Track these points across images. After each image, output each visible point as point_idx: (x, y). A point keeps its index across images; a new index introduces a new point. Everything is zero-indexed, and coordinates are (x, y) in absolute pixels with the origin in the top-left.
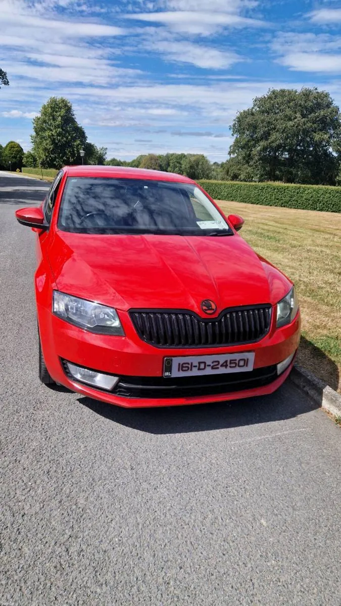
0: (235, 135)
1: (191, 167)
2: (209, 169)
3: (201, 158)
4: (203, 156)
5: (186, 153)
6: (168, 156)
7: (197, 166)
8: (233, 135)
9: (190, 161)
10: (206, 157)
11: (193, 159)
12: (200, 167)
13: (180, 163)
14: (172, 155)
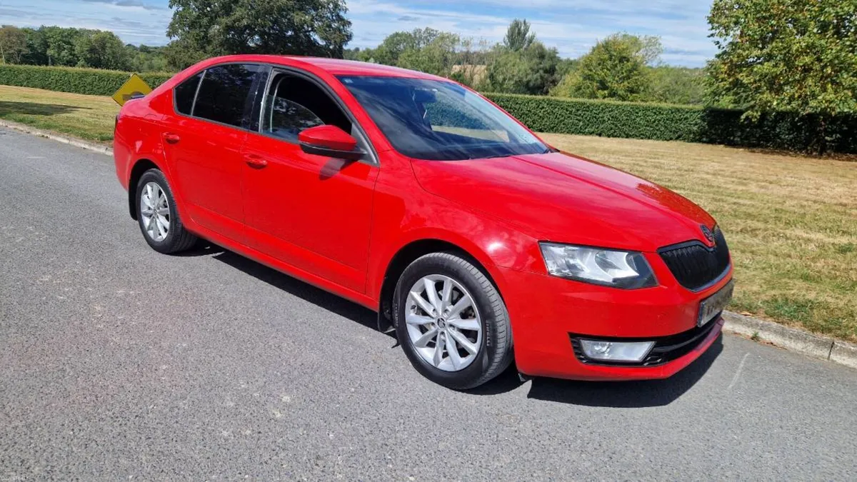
0: (175, 8)
1: (92, 50)
2: (123, 55)
3: (109, 36)
4: (113, 36)
5: (77, 27)
6: (42, 31)
7: (103, 48)
8: (171, 7)
9: (90, 41)
10: (117, 37)
11: (93, 37)
12: (108, 51)
13: (69, 43)
14: (51, 29)
